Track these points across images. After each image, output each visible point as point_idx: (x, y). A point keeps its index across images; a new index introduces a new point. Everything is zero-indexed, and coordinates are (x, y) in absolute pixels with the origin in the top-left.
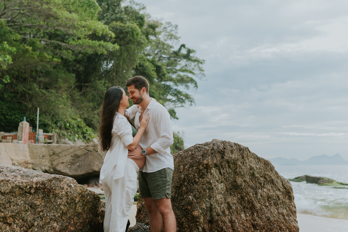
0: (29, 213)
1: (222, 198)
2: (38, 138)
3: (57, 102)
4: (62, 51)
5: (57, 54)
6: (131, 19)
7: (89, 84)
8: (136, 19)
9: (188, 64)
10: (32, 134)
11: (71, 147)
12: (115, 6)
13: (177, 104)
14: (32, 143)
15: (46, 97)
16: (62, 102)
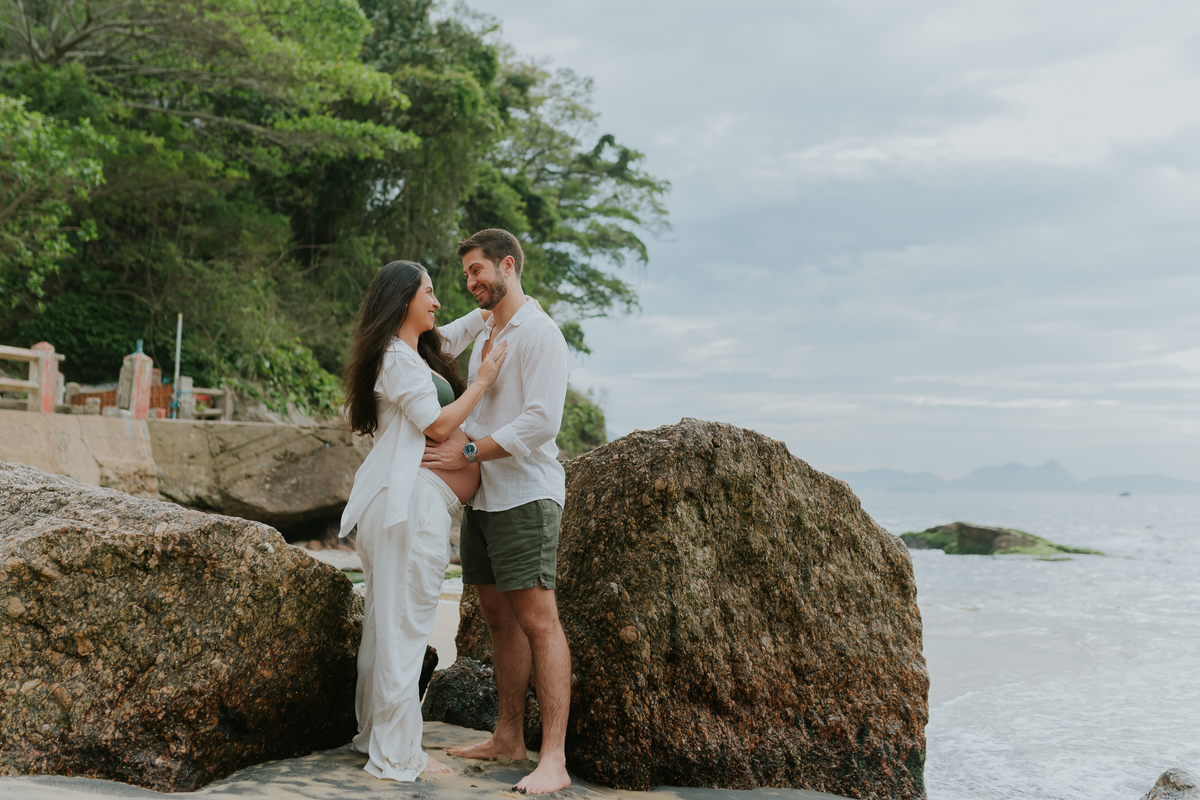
0: (140, 627)
1: (705, 591)
2: (178, 402)
3: (235, 296)
4: (252, 150)
5: (237, 157)
6: (456, 59)
7: (332, 246)
8: (473, 60)
9: (622, 193)
10: (162, 389)
11: (275, 432)
12: (410, 19)
13: (587, 309)
14: (160, 416)
15: (204, 282)
16: (251, 298)
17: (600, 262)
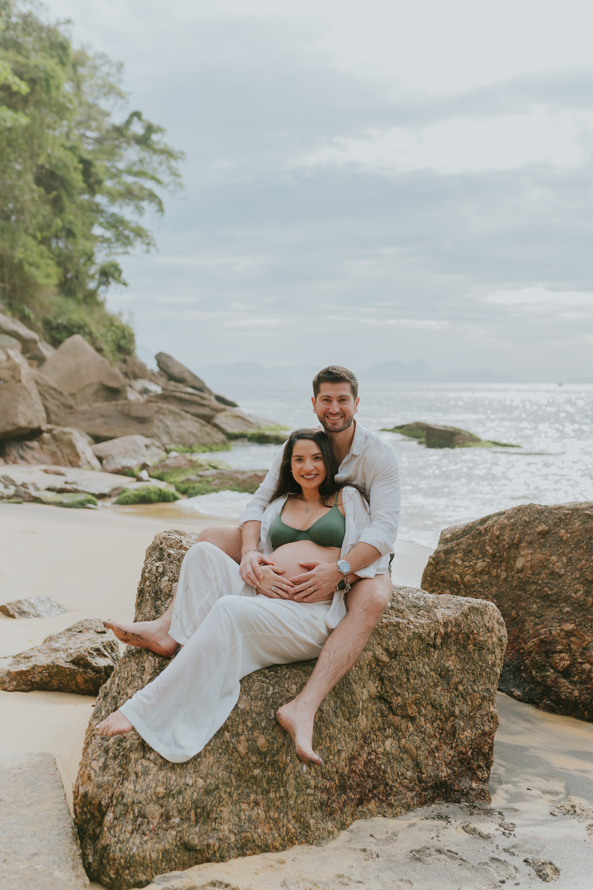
17: (127, 212)
